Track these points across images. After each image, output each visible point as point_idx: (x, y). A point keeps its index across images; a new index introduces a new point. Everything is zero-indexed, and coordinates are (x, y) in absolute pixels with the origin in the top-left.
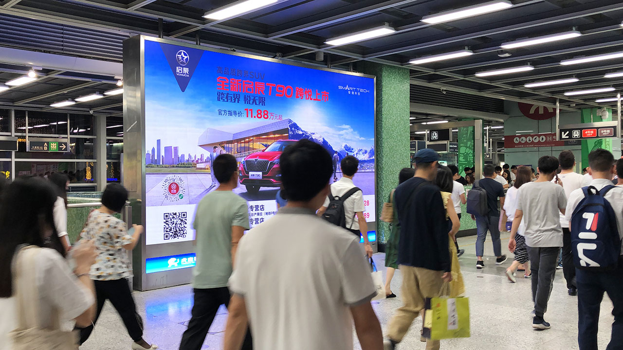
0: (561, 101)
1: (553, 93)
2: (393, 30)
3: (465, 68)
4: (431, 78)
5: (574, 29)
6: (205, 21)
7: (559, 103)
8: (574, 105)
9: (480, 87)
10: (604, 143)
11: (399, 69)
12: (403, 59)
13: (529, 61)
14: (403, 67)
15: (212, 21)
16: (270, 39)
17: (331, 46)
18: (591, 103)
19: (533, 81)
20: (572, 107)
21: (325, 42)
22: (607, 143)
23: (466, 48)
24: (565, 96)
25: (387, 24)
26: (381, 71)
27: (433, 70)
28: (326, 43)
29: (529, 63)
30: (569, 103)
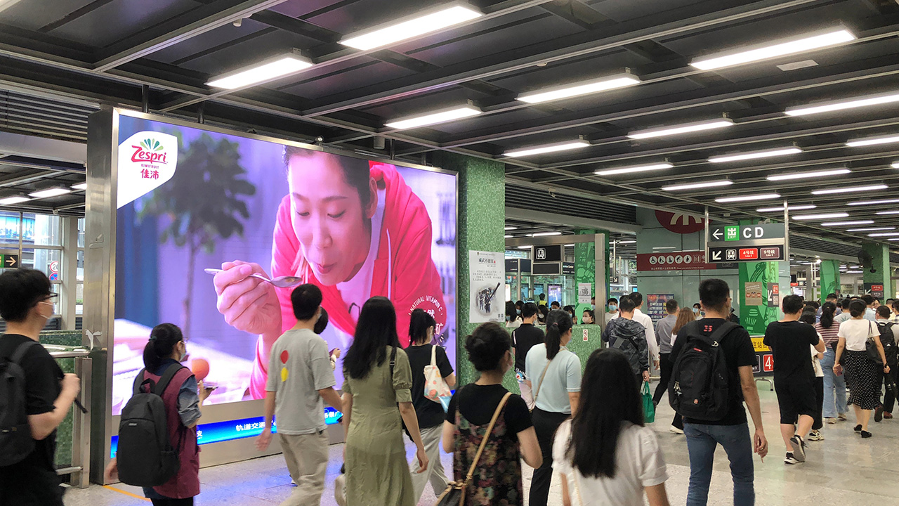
0: (711, 210)
1: (700, 198)
2: (477, 110)
3: (581, 164)
4: (535, 177)
5: (724, 115)
6: (209, 91)
7: (709, 212)
8: (728, 215)
9: (603, 189)
10: (767, 266)
11: (491, 163)
12: (496, 150)
13: (666, 156)
14: (497, 160)
15: (219, 90)
16: (307, 118)
17: (394, 129)
18: (750, 213)
19: (673, 183)
20: (725, 218)
21: (385, 123)
22: (772, 266)
23: (581, 137)
24: (716, 203)
25: (470, 102)
26: (465, 165)
27: (537, 165)
28: (387, 125)
29: (666, 159)
30: (721, 213)
